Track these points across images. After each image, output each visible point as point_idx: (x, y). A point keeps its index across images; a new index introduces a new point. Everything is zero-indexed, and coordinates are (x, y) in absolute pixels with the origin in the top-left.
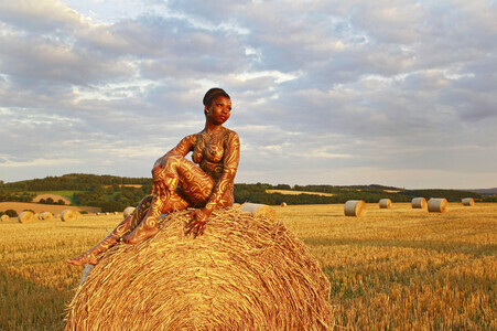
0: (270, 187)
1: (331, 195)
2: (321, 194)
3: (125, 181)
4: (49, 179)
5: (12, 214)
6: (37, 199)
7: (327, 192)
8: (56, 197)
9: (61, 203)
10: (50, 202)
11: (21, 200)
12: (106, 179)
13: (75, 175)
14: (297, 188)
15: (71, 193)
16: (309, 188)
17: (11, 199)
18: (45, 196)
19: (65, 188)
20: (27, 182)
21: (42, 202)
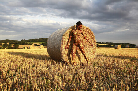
1: (113, 45)
2: (110, 45)
4: (36, 39)
6: (33, 44)
7: (111, 45)
9: (39, 45)
10: (36, 45)
11: (29, 44)
13: (42, 38)
14: (103, 43)
15: (41, 43)
16: (106, 43)
17: (27, 44)
18: (35, 44)
19: (40, 42)
20: (31, 40)
21: (34, 45)
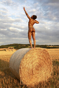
0: (48, 46)
3: (23, 45)
4: (11, 45)
5: (5, 50)
8: (12, 47)
11: (6, 48)
12: (20, 44)
13: (15, 44)
16: (55, 46)
18: (10, 47)
20: (7, 45)
